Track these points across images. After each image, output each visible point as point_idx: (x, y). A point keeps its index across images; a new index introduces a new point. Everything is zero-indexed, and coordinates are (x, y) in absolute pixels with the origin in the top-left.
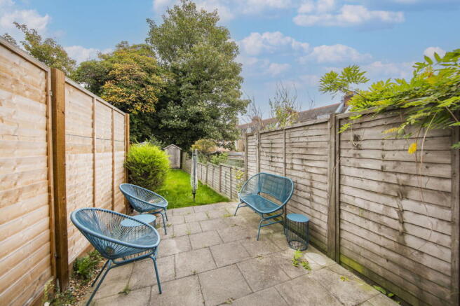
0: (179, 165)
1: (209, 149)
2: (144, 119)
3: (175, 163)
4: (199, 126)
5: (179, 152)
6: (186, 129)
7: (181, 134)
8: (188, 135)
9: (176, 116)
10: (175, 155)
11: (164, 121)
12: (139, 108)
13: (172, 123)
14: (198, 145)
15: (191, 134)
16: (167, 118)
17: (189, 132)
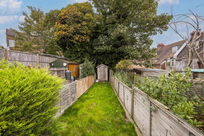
0: (107, 79)
1: (128, 67)
2: (85, 48)
3: (105, 77)
4: (121, 49)
5: (107, 69)
6: (111, 53)
7: (108, 56)
8: (113, 57)
9: (103, 43)
10: (104, 72)
11: (96, 48)
12: (77, 38)
13: (101, 48)
14: (120, 64)
15: (115, 56)
16: (98, 46)
17: (114, 55)
